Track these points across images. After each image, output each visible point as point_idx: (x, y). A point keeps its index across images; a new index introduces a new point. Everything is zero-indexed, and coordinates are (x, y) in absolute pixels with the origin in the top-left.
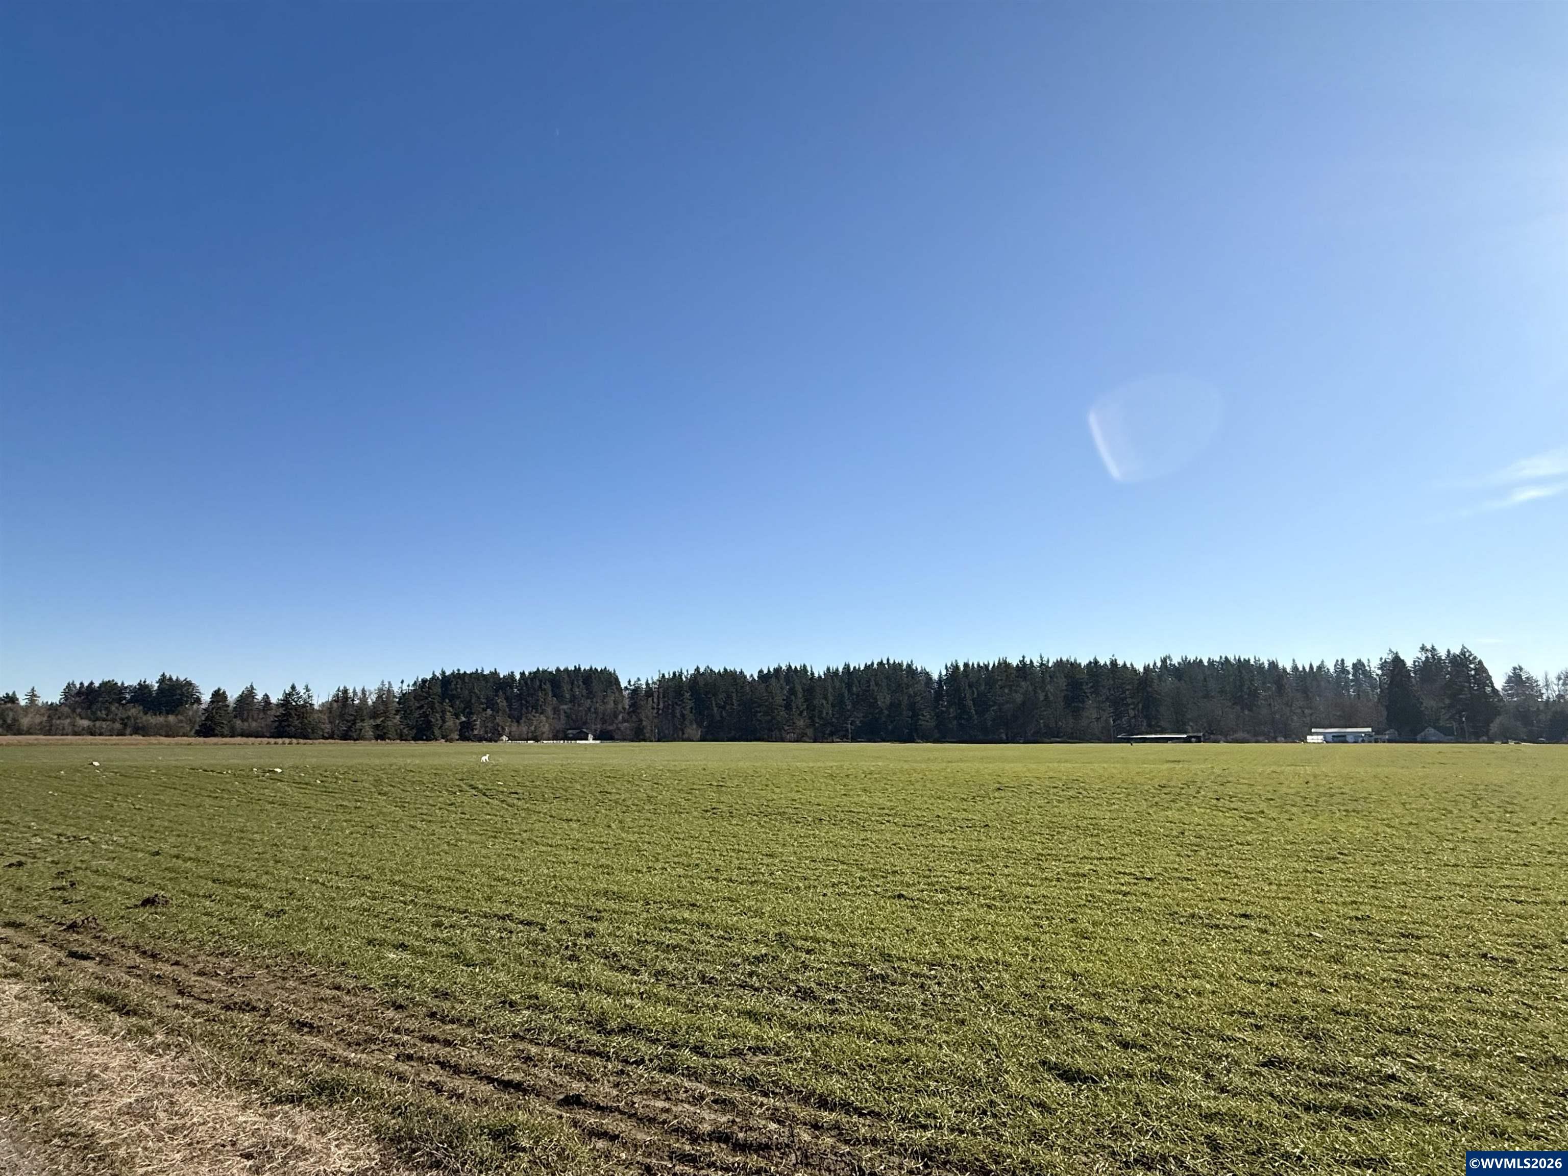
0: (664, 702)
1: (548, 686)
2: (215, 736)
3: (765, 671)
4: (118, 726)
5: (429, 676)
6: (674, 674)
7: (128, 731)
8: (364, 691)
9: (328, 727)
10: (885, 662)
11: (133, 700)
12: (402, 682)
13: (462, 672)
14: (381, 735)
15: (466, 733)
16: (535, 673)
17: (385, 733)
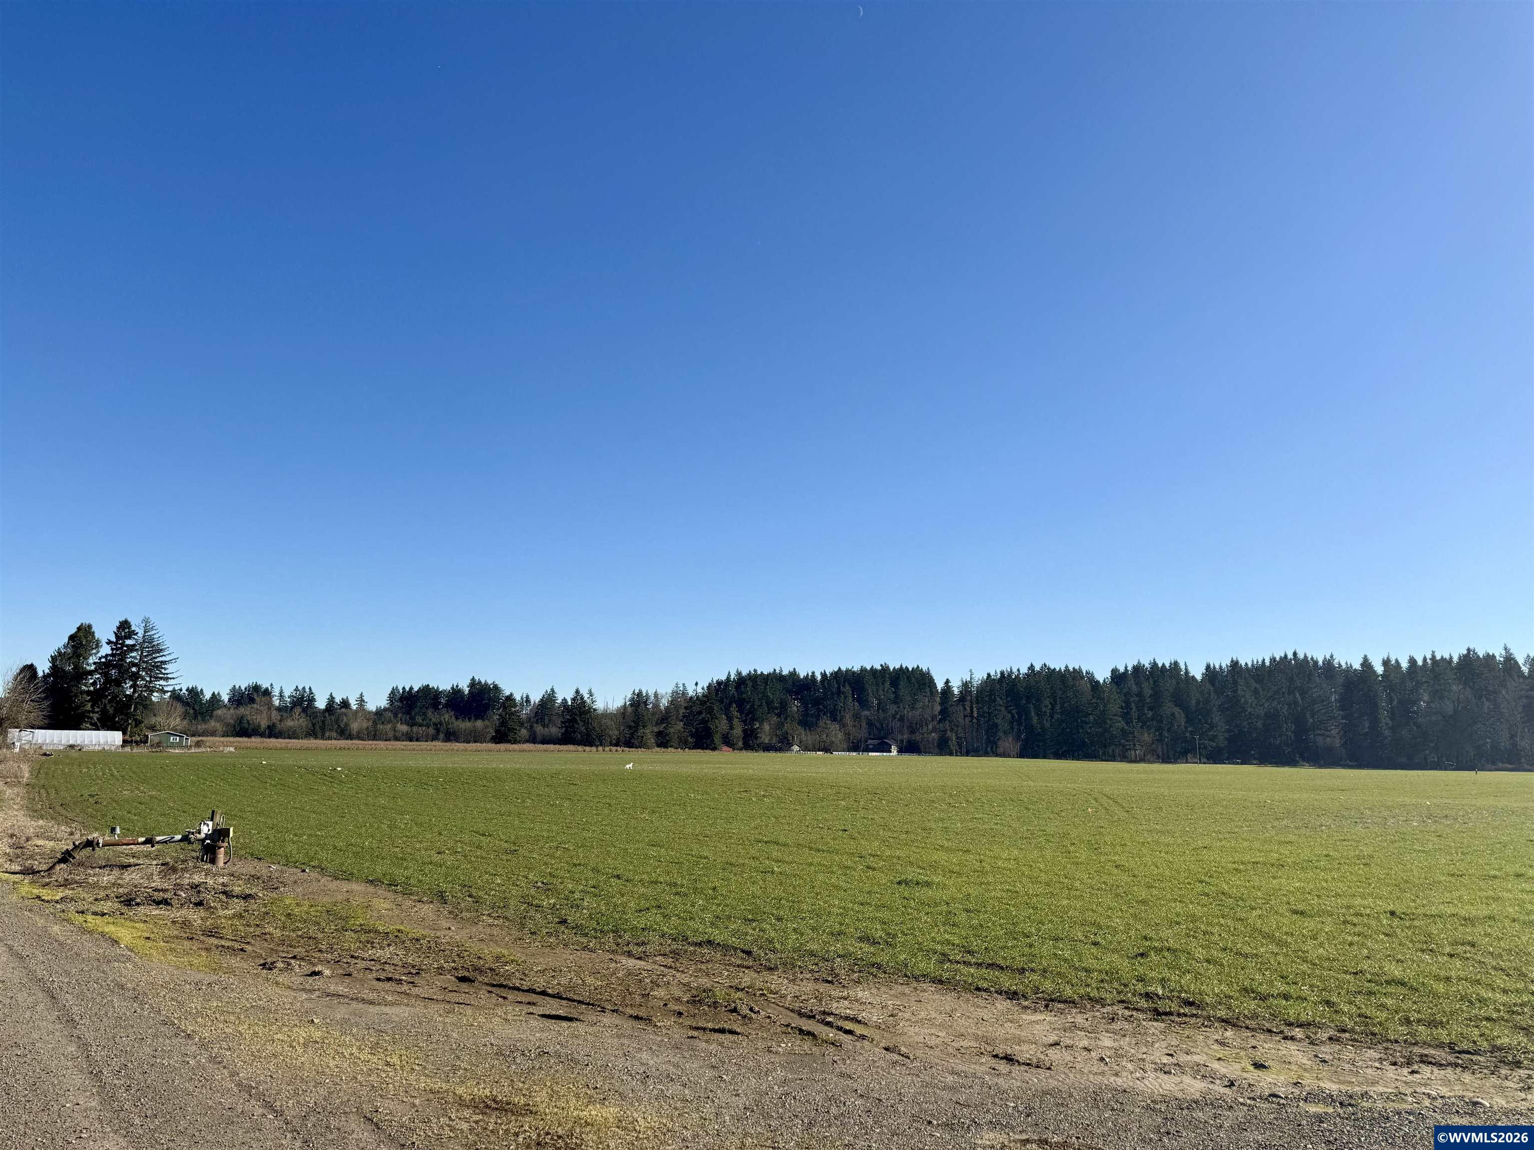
0: (978, 709)
1: (847, 689)
2: (509, 742)
3: (1122, 670)
4: (431, 731)
5: (723, 678)
6: (1002, 673)
7: (441, 736)
8: (656, 695)
9: (614, 733)
10: (1290, 656)
11: (447, 706)
12: (696, 684)
13: (759, 672)
14: (663, 742)
15: (750, 742)
16: (836, 673)
17: (668, 741)
